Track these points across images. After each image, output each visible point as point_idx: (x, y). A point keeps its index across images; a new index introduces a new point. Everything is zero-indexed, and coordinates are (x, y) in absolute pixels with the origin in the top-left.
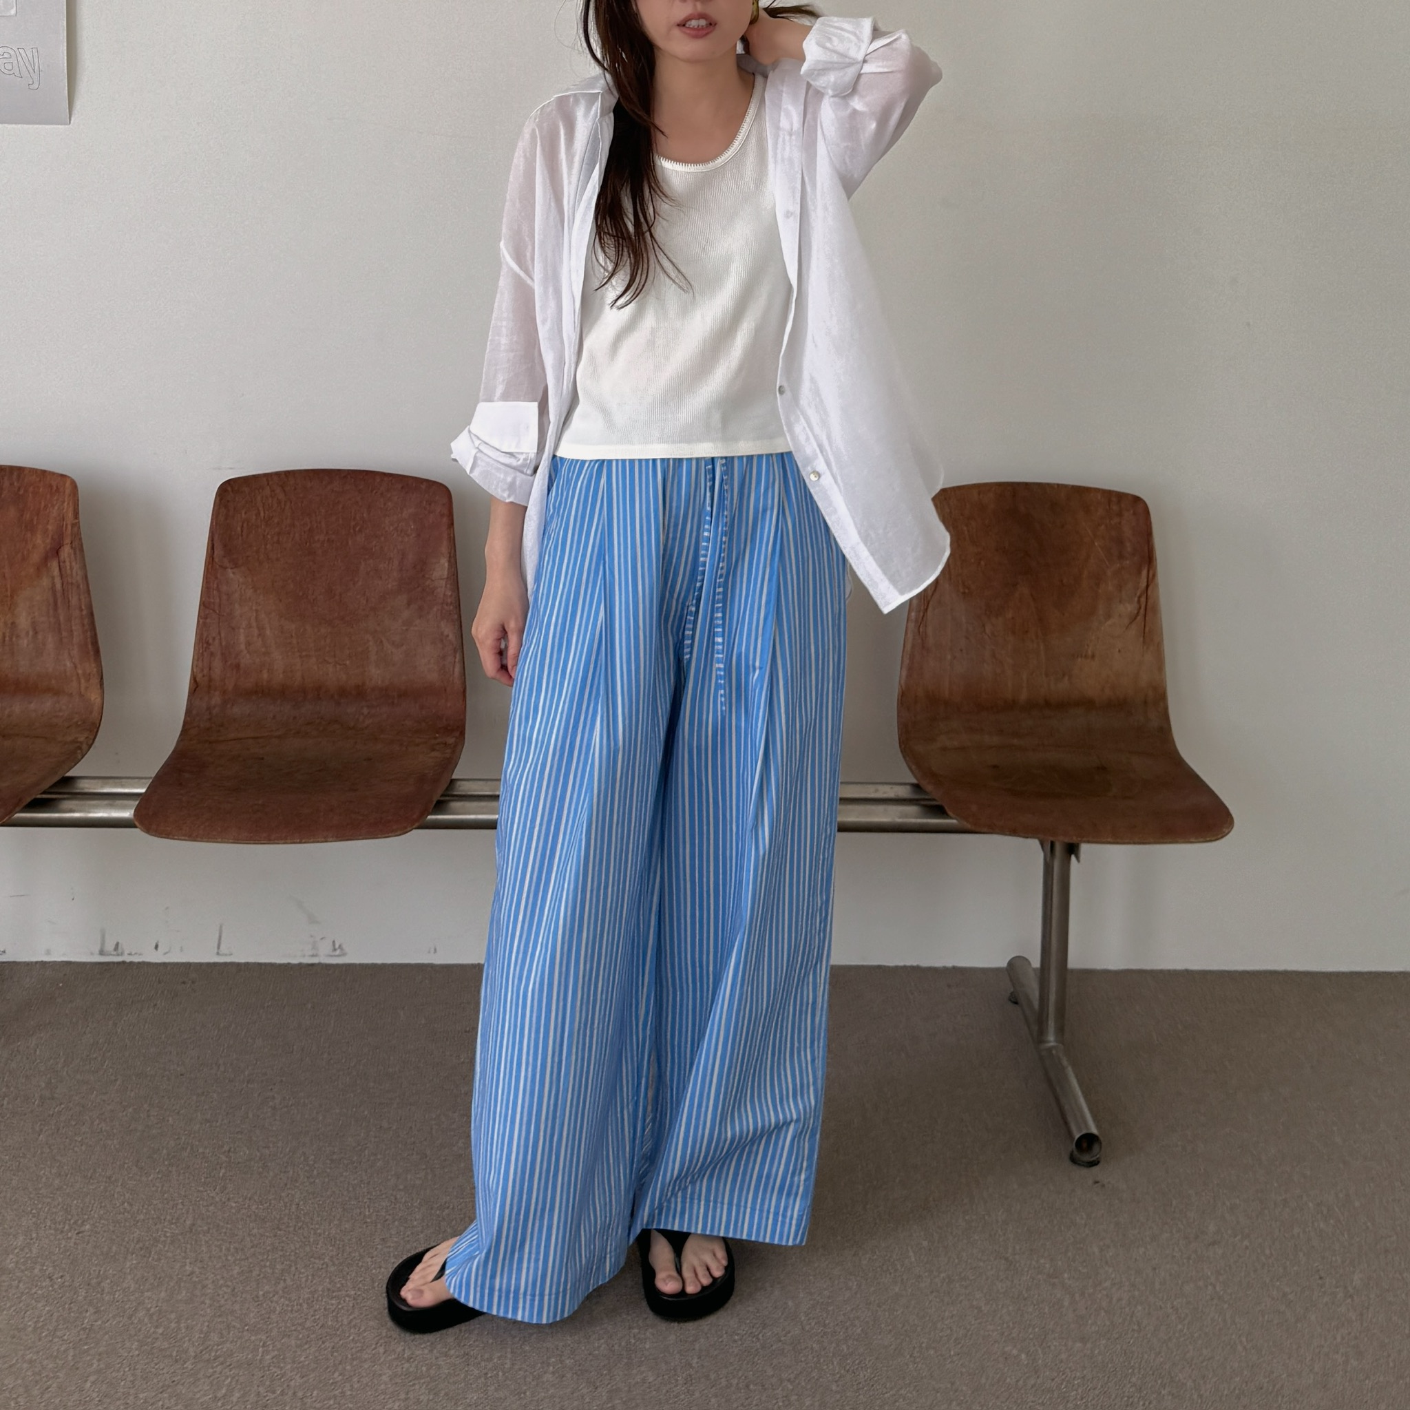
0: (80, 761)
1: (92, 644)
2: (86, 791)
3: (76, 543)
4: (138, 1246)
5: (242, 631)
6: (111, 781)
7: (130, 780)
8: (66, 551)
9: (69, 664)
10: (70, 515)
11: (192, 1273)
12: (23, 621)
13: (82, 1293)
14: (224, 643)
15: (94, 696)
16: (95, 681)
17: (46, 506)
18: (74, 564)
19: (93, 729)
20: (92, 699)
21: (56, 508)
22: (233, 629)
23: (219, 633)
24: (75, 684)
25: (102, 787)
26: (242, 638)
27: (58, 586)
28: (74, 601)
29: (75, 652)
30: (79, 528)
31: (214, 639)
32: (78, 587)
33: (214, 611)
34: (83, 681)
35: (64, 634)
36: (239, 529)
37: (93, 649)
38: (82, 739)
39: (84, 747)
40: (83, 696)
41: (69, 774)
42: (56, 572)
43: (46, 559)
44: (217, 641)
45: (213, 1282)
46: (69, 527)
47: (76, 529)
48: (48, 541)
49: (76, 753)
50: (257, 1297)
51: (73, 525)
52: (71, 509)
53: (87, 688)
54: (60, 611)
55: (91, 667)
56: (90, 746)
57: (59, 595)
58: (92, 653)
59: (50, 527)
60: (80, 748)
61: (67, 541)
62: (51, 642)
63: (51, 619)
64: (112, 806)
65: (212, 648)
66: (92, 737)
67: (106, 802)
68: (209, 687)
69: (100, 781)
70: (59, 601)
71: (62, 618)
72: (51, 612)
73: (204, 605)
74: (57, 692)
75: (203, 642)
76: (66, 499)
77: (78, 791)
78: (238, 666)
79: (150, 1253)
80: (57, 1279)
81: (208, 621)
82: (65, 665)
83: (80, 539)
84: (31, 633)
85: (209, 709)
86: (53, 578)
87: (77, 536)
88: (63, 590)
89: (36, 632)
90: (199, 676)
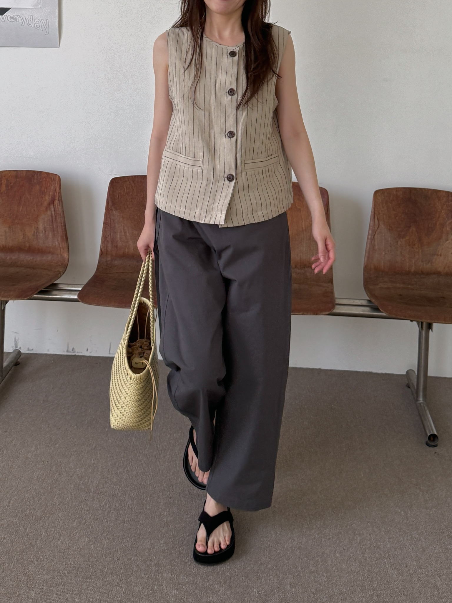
0: (60, 278)
1: (65, 236)
2: (62, 288)
3: (60, 199)
4: (75, 454)
5: (118, 233)
6: (71, 285)
7: (77, 285)
8: (56, 202)
9: (57, 243)
10: (58, 189)
11: (94, 463)
12: (41, 226)
13: (54, 468)
14: (112, 238)
15: (66, 255)
16: (66, 250)
17: (49, 186)
18: (59, 207)
19: (65, 267)
20: (65, 256)
21: (53, 186)
22: (115, 232)
23: (110, 234)
24: (59, 250)
25: (67, 287)
26: (118, 236)
27: (53, 214)
28: (59, 221)
29: (59, 239)
30: (61, 194)
31: (108, 236)
32: (60, 215)
33: (108, 225)
34: (62, 250)
35: (55, 232)
36: (117, 196)
37: (66, 238)
38: (61, 270)
39: (62, 273)
40: (61, 255)
41: (56, 282)
42: (53, 209)
43: (49, 204)
44: (109, 237)
45: (101, 467)
46: (57, 194)
47: (60, 194)
48: (50, 198)
49: (59, 275)
50: (117, 473)
51: (59, 193)
52: (58, 187)
53: (63, 252)
54: (54, 224)
55: (64, 244)
56: (64, 273)
57: (54, 217)
58: (65, 239)
59: (51, 193)
60: (60, 273)
61: (57, 198)
62: (51, 234)
63: (51, 227)
64: (71, 294)
65: (108, 239)
66: (65, 270)
67: (68, 292)
68: (107, 254)
69: (67, 285)
70: (54, 221)
71: (55, 226)
72: (51, 224)
73: (105, 223)
74: (53, 253)
75: (104, 237)
76: (57, 183)
77: (59, 288)
78: (117, 246)
79: (79, 455)
80: (46, 462)
81: (106, 229)
82: (56, 244)
83: (61, 198)
84: (44, 232)
85: (106, 261)
86: (52, 211)
87: (60, 196)
88: (55, 216)
89: (45, 231)
90: (103, 249)
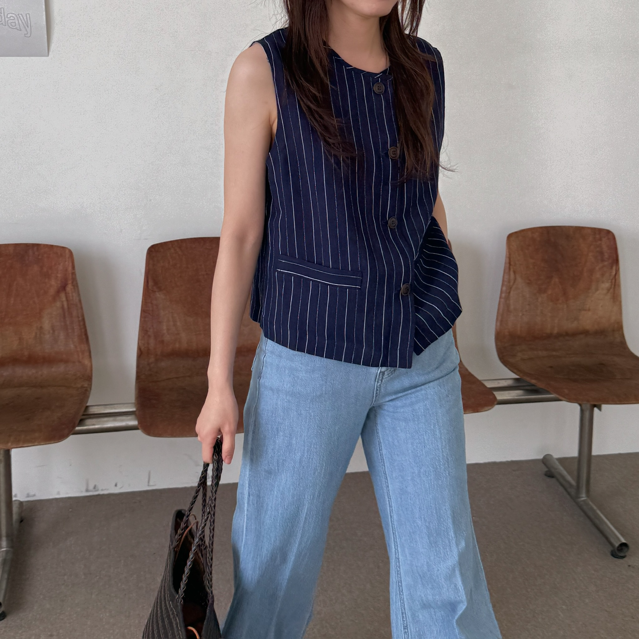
3: (74, 283)
5: (165, 323)
8: (69, 288)
9: (72, 346)
10: (70, 269)
12: (47, 325)
14: (155, 331)
15: (86, 362)
16: (87, 354)
18: (73, 294)
19: (89, 379)
21: (62, 265)
22: (160, 323)
23: (153, 326)
24: (76, 356)
26: (165, 328)
27: (66, 306)
28: (75, 313)
29: (76, 340)
30: (75, 275)
31: (150, 328)
32: (76, 306)
33: (149, 314)
34: (80, 354)
35: (70, 331)
36: (160, 271)
37: (85, 337)
40: (79, 362)
42: (64, 299)
43: (58, 292)
44: (151, 330)
46: (70, 275)
47: (73, 275)
48: (59, 282)
51: (72, 273)
52: (71, 264)
53: (82, 358)
54: (67, 319)
55: (84, 347)
57: (66, 310)
59: (59, 275)
61: (70, 282)
62: (62, 335)
63: (62, 323)
65: (149, 333)
66: (90, 384)
68: (148, 353)
70: (67, 314)
71: (68, 323)
72: (62, 320)
73: (144, 311)
74: (66, 362)
75: (144, 330)
76: (67, 260)
78: (162, 342)
81: (147, 319)
82: (70, 347)
83: (77, 281)
84: (51, 332)
85: (148, 364)
86: (63, 302)
87: (74, 280)
88: (69, 308)
89: (54, 331)
90: (142, 348)
